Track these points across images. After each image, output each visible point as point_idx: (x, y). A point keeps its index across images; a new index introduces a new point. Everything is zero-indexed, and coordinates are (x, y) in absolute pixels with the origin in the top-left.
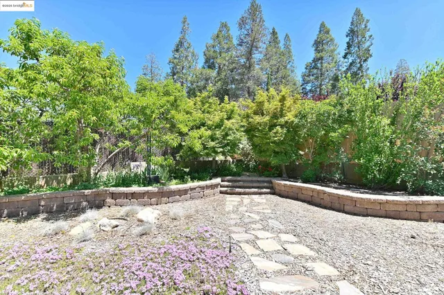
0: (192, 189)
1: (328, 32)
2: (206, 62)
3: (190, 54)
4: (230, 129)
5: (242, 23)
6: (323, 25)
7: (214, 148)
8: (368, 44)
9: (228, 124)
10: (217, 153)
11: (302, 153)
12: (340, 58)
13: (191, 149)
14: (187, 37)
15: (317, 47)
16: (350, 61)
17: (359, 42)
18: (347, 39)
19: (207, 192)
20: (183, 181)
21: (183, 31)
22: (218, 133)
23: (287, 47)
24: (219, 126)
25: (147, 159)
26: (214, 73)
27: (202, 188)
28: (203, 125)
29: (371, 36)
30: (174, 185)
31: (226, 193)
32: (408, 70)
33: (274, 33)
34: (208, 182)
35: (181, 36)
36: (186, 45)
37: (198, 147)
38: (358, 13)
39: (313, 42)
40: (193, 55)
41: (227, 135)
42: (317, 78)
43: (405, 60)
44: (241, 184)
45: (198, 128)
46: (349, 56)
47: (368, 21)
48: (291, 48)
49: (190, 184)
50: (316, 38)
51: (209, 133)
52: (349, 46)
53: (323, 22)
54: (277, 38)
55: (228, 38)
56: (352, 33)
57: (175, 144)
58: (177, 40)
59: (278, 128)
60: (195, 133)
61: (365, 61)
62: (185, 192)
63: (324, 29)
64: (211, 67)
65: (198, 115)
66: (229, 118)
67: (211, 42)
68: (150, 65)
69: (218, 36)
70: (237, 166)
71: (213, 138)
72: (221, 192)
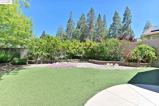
0: (72, 61)
1: (117, 14)
2: (78, 26)
3: (73, 23)
4: (80, 49)
5: (88, 15)
6: (116, 12)
7: (76, 53)
8: (130, 18)
9: (79, 48)
10: (77, 54)
11: (96, 54)
12: (121, 23)
13: (72, 53)
14: (72, 18)
15: (114, 19)
16: (125, 24)
17: (127, 18)
18: (124, 17)
19: (75, 61)
20: (70, 59)
21: (71, 16)
22: (77, 50)
23: (104, 19)
24: (78, 48)
25: (64, 55)
26: (80, 30)
27: (74, 61)
28: (75, 48)
29: (131, 16)
30: (69, 60)
31: (79, 62)
32: (150, 24)
33: (99, 15)
34: (75, 60)
35: (70, 17)
36: (71, 20)
37: (73, 53)
38: (127, 8)
39: (113, 18)
40: (74, 23)
41: (79, 50)
42: (113, 30)
43: (149, 21)
44: (82, 60)
45: (73, 49)
46: (124, 22)
47: (130, 11)
48: (106, 19)
49: (71, 60)
50: (114, 16)
51: (76, 50)
52: (124, 19)
53: (116, 11)
54: (100, 17)
55: (84, 19)
56: (125, 15)
57: (69, 52)
58: (69, 19)
59: (89, 49)
60: (73, 50)
61: (129, 24)
62: (71, 61)
63: (116, 14)
64: (79, 28)
65: (74, 46)
66: (80, 47)
67: (79, 20)
68: (60, 27)
69: (81, 18)
70: (83, 57)
71: (76, 51)
72: (78, 62)
